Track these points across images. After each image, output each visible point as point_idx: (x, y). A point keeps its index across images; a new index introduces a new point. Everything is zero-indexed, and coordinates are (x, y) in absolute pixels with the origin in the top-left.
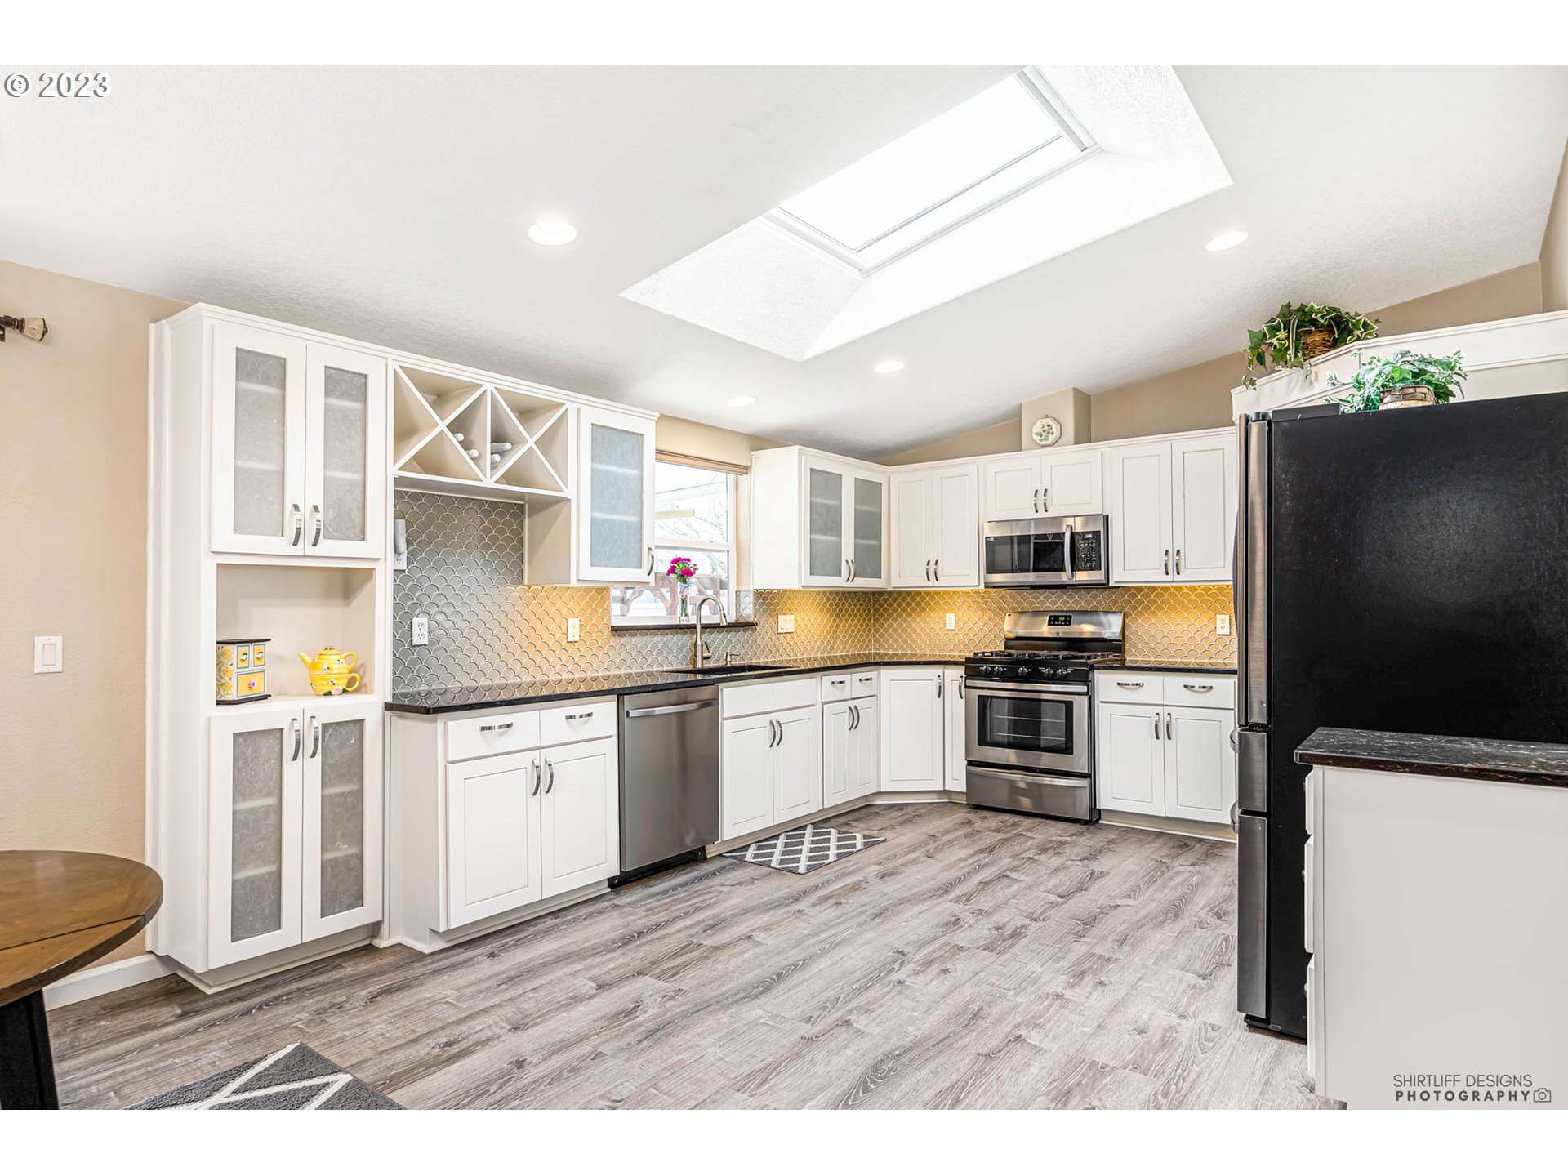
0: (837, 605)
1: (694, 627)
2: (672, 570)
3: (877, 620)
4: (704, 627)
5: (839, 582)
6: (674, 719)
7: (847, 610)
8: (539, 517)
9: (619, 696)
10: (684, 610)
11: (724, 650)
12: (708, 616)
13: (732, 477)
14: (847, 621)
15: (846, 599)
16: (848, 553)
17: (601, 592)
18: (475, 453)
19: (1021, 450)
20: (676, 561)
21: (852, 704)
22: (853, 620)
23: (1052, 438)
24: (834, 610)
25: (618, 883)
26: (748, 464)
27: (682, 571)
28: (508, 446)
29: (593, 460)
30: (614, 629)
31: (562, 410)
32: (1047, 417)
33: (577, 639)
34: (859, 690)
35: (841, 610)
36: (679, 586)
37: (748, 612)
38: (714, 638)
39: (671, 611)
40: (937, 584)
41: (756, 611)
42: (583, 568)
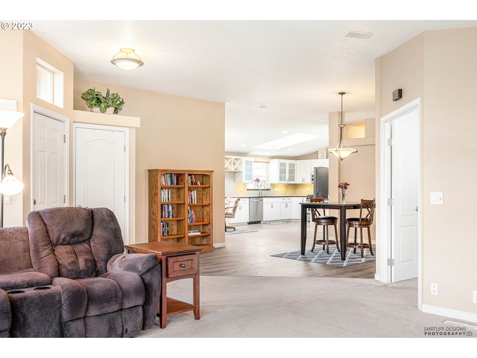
0: (287, 186)
1: (260, 190)
2: (256, 180)
3: (296, 189)
4: (261, 190)
5: (286, 182)
6: (256, 202)
7: (289, 187)
8: (237, 174)
9: (249, 198)
10: (258, 187)
11: (264, 193)
12: (262, 188)
13: (266, 164)
14: (289, 189)
15: (289, 185)
16: (287, 177)
17: (246, 184)
18: (232, 166)
19: (318, 159)
20: (257, 179)
21: (286, 203)
22: (290, 189)
23: (322, 157)
24: (286, 187)
25: (250, 223)
26: (269, 161)
27: (258, 180)
28: (235, 165)
29: (246, 165)
30: (247, 190)
31: (242, 159)
32: (322, 153)
33: (242, 191)
34: (288, 201)
35: (288, 187)
36: (257, 183)
37: (269, 188)
38: (263, 192)
39: (255, 187)
40: (304, 182)
41: (271, 187)
42: (244, 181)
